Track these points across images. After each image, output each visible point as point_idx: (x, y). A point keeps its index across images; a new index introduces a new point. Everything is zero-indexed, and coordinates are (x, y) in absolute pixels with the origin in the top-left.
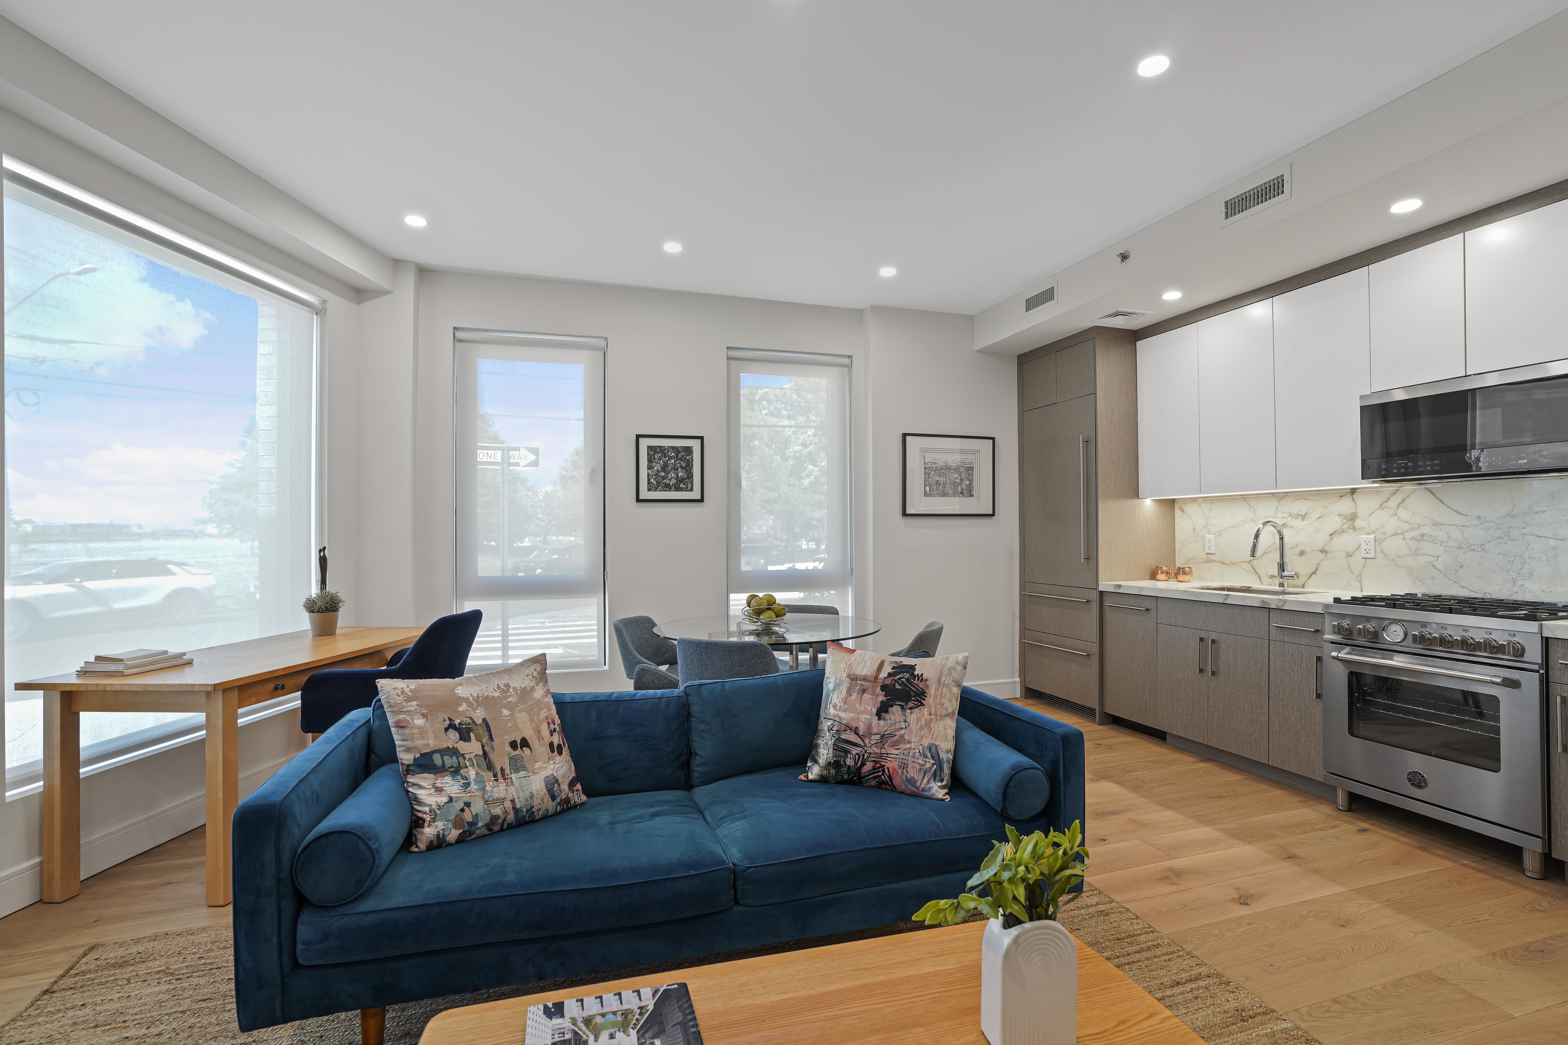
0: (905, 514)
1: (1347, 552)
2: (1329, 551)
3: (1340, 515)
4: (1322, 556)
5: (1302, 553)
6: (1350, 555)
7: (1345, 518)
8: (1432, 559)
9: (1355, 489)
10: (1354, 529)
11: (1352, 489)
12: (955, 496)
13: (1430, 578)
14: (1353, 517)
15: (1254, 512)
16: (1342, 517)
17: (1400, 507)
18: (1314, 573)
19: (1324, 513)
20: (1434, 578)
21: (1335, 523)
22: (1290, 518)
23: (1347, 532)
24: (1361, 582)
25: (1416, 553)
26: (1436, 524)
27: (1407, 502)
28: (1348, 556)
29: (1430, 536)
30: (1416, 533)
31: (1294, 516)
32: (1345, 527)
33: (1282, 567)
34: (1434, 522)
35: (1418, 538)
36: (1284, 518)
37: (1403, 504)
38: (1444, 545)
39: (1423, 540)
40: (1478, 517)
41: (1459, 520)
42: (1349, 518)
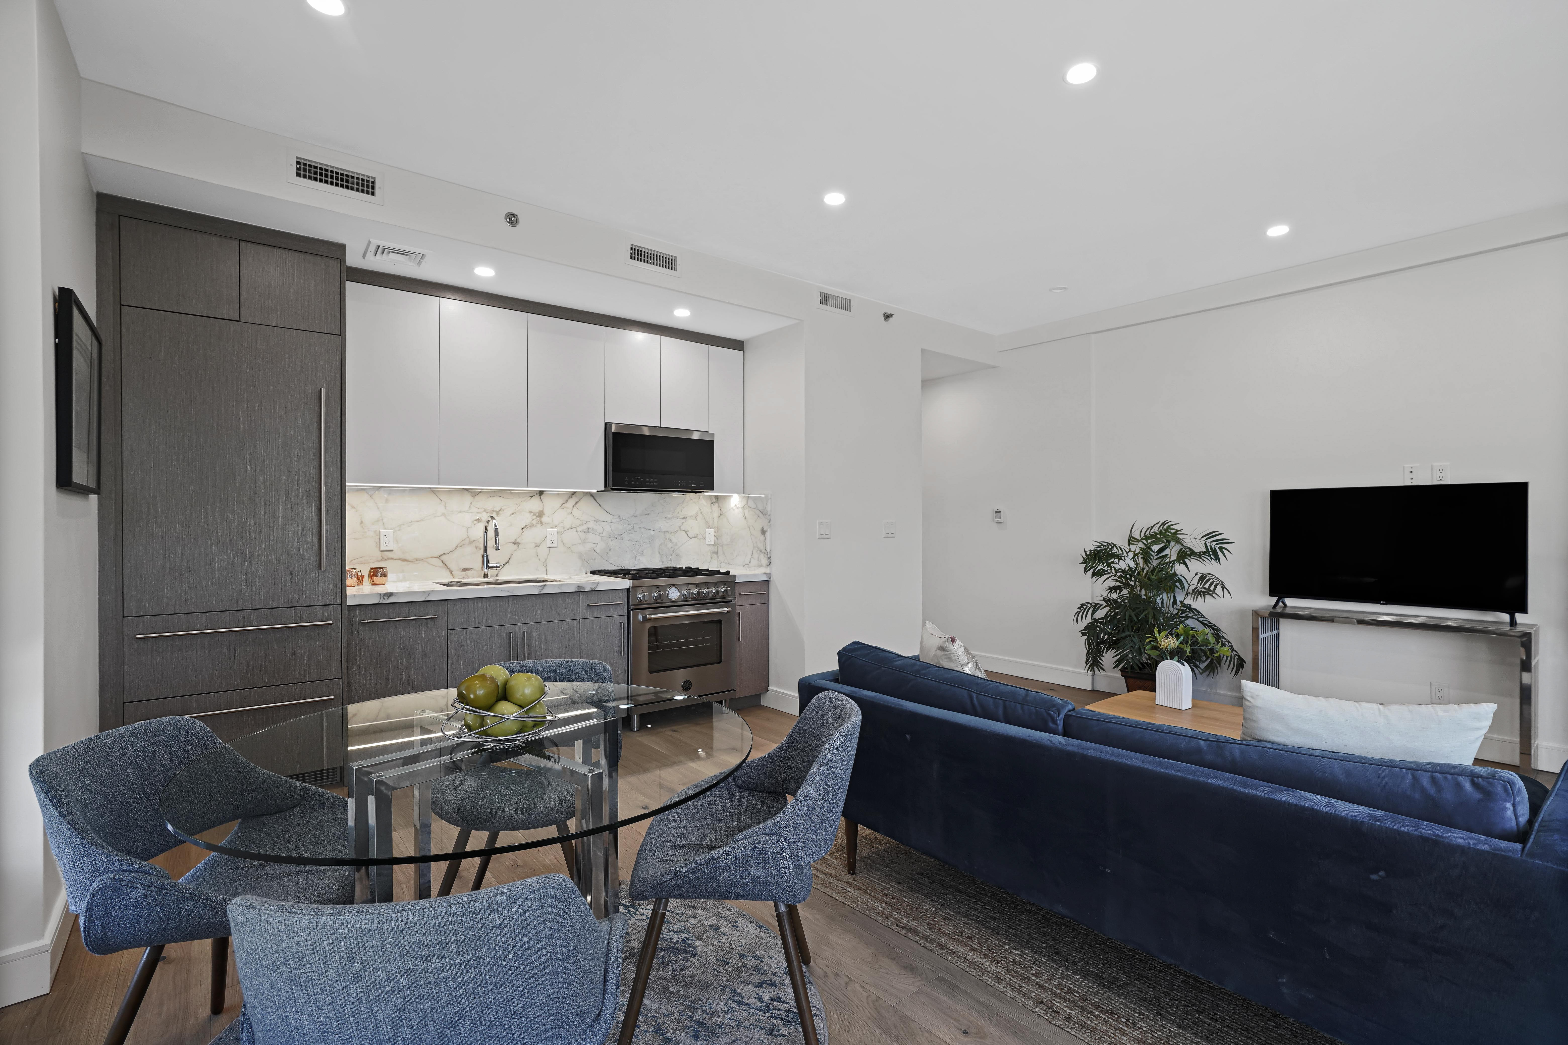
1: (535, 543)
2: (520, 542)
3: (530, 512)
4: (515, 547)
6: (538, 545)
7: (534, 515)
8: (594, 546)
9: (543, 491)
10: (541, 523)
11: (540, 491)
14: (541, 514)
15: (445, 506)
16: (532, 514)
17: (575, 507)
18: (509, 562)
19: (516, 511)
20: (595, 559)
21: (527, 519)
23: (536, 526)
24: (546, 567)
25: (584, 542)
26: (597, 521)
27: (579, 504)
28: (536, 546)
29: (592, 529)
30: (584, 527)
31: (488, 511)
32: (534, 522)
34: (594, 519)
35: (586, 531)
36: (478, 513)
37: (577, 506)
38: (601, 535)
39: (588, 532)
40: (619, 516)
41: (609, 518)
42: (537, 515)
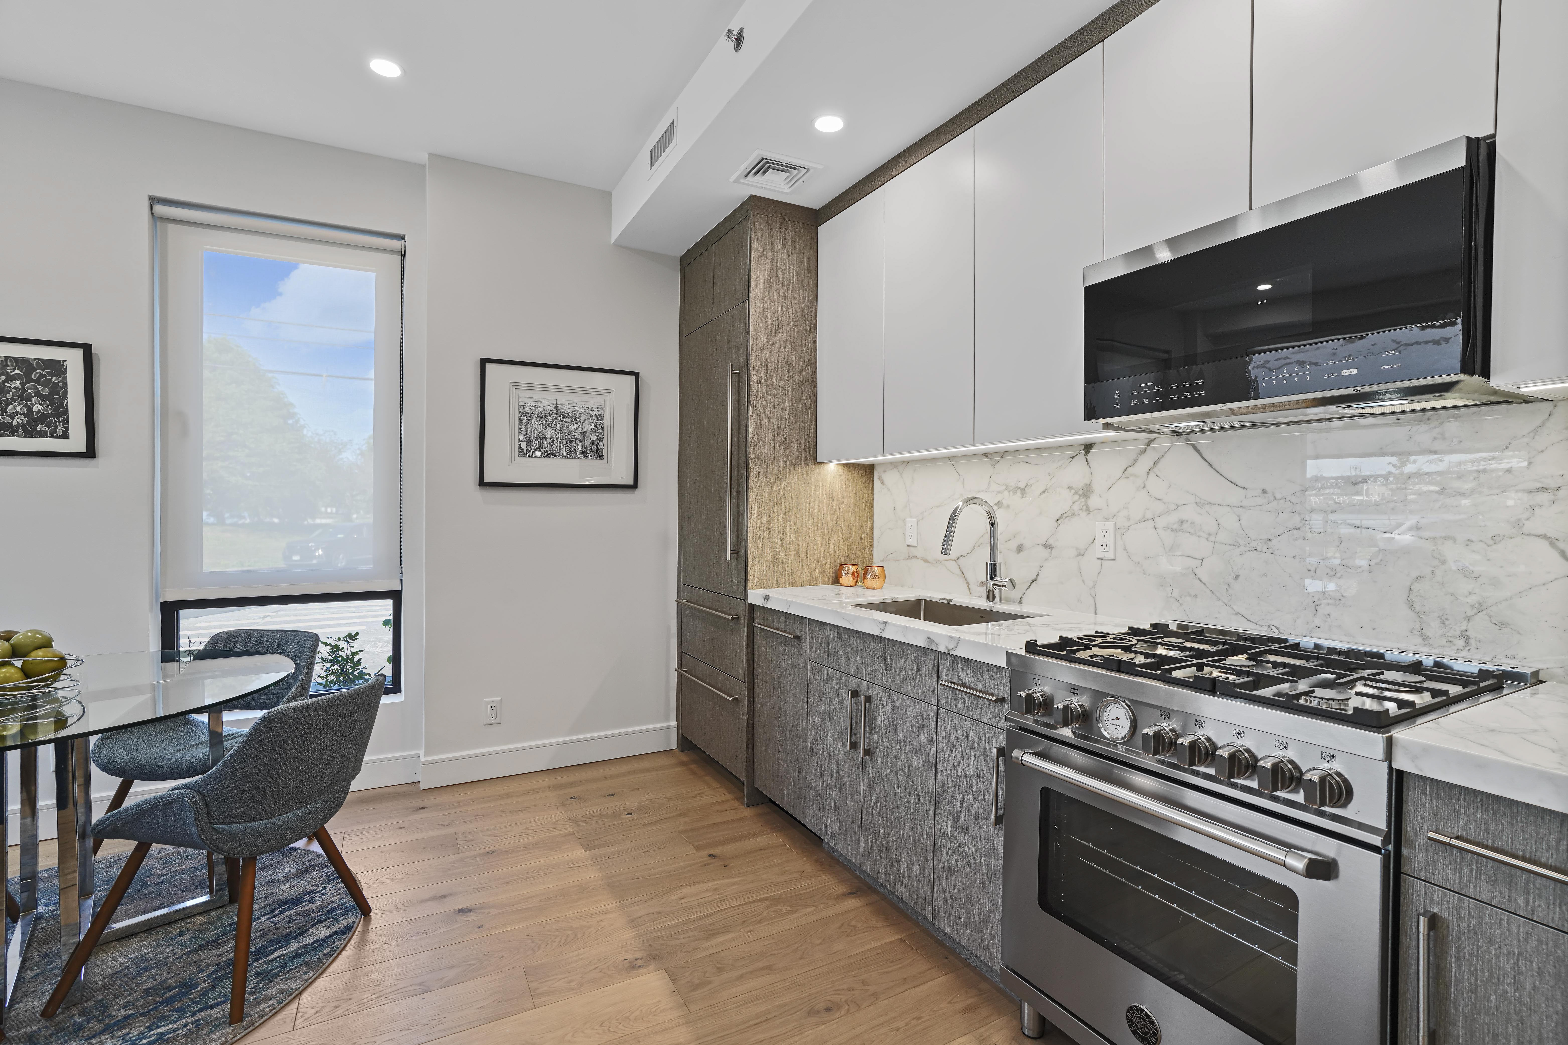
0: (482, 483)
1: (1077, 549)
2: (1053, 545)
3: (1070, 488)
4: (1045, 553)
5: (1020, 549)
6: (1082, 553)
7: (1076, 493)
8: (1194, 563)
9: (1090, 441)
10: (1088, 510)
12: (571, 457)
13: (1190, 595)
14: (1086, 492)
15: (963, 484)
16: (1073, 491)
17: (1151, 473)
18: (1034, 580)
19: (1049, 486)
20: (1196, 596)
21: (1063, 501)
22: (1006, 493)
23: (1079, 515)
24: (1094, 598)
25: (1171, 553)
26: (1201, 504)
27: (1160, 465)
28: (1079, 555)
29: (1192, 523)
30: (1173, 518)
31: (1010, 489)
32: (1076, 507)
33: (993, 571)
34: (1198, 500)
35: (1175, 527)
36: (999, 492)
37: (1155, 469)
38: (1212, 538)
39: (1182, 531)
40: (1264, 491)
41: (1235, 496)
42: (1081, 492)
